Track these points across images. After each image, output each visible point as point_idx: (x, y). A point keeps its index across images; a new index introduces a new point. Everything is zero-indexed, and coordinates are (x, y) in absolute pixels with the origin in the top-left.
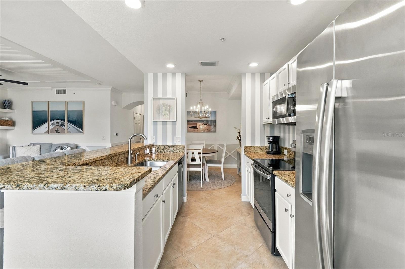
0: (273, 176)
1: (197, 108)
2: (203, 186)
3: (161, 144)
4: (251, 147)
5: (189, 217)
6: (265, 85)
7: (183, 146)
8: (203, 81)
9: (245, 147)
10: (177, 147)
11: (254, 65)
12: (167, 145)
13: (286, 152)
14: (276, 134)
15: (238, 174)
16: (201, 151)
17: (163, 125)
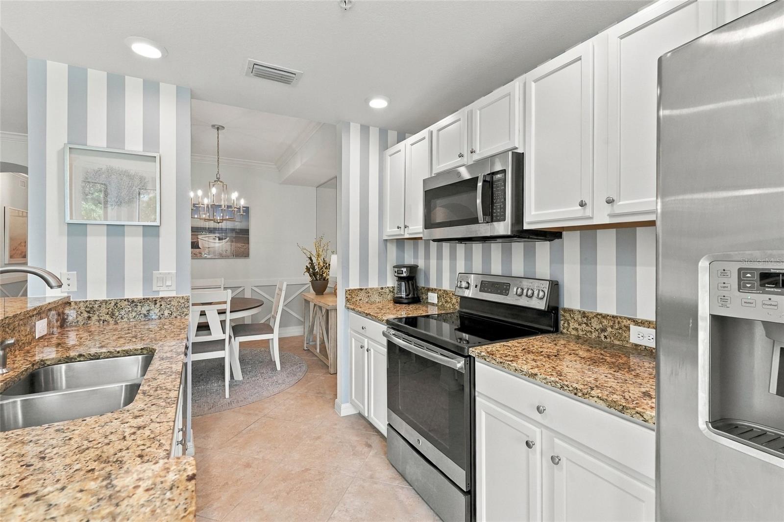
0: (471, 361)
1: (206, 195)
2: (230, 395)
3: (103, 297)
4: (361, 289)
5: (219, 505)
6: (390, 156)
7: (183, 297)
8: (223, 127)
9: (348, 292)
10: (163, 303)
11: (378, 103)
12: (126, 297)
13: (433, 298)
14: (409, 260)
15: (306, 348)
16: (228, 307)
17: (108, 235)
